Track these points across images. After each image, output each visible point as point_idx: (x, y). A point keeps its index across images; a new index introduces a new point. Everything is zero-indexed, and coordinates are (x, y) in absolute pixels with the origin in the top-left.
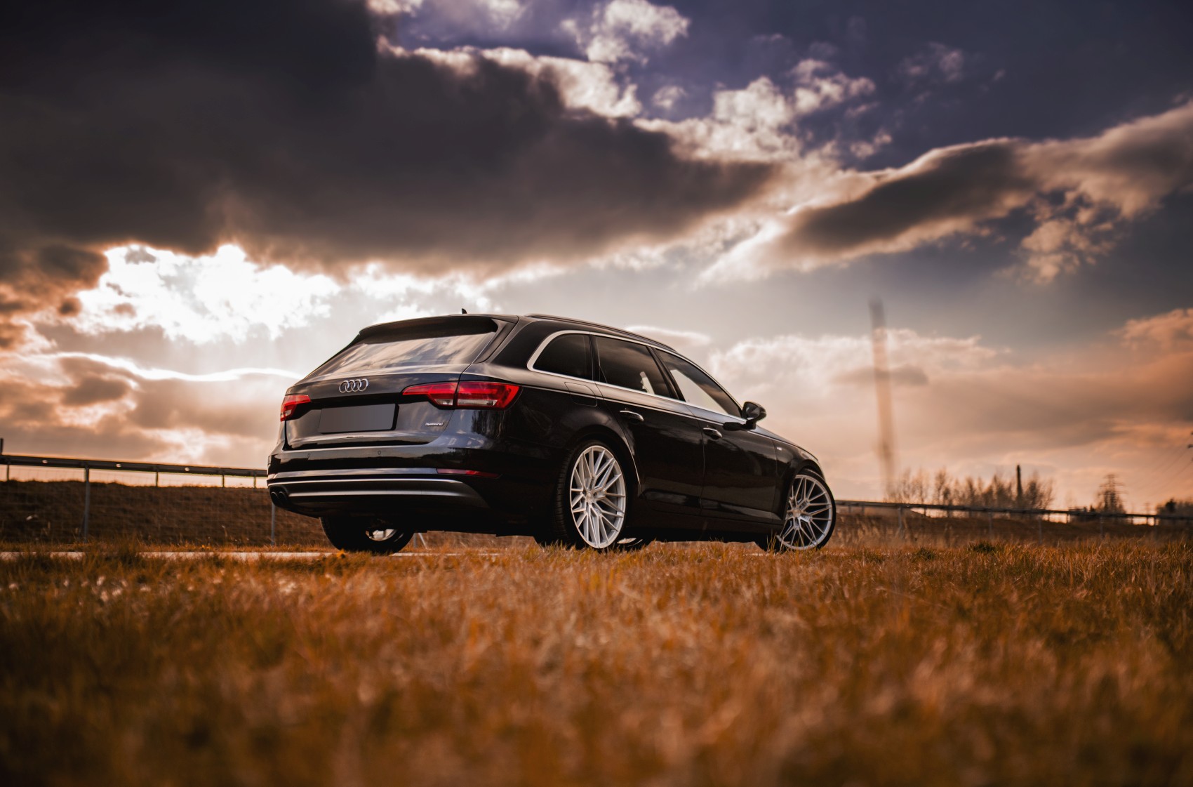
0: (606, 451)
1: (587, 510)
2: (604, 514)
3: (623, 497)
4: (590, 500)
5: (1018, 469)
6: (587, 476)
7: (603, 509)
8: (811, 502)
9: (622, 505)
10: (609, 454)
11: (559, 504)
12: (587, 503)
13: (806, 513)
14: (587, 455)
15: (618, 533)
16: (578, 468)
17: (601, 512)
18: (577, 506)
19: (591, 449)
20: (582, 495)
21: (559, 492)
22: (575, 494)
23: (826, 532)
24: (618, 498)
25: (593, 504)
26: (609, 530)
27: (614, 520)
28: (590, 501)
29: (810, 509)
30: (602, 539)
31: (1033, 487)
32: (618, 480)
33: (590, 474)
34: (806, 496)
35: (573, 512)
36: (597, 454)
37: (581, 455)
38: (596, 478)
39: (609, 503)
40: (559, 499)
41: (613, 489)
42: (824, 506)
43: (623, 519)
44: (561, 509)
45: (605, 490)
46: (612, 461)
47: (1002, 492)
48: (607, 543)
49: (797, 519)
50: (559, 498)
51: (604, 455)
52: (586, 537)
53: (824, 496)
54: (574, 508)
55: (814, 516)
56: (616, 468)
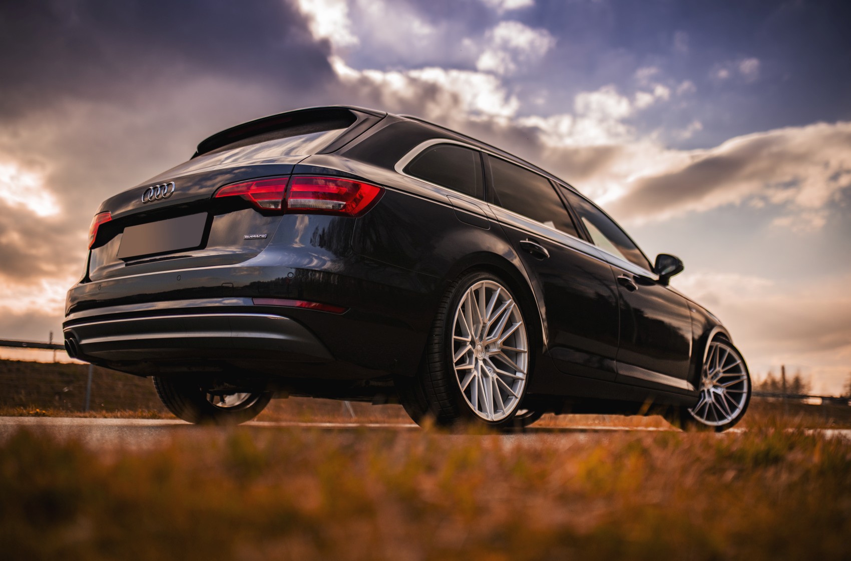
0: (502, 289)
1: (476, 368)
2: (498, 374)
3: (525, 352)
4: (480, 354)
5: (783, 368)
6: (476, 321)
7: (498, 368)
8: (724, 372)
9: (523, 363)
10: (507, 294)
11: (437, 357)
12: (476, 359)
13: (718, 384)
14: (477, 292)
15: (517, 400)
16: (463, 307)
17: (495, 372)
18: (462, 361)
19: (482, 284)
20: (469, 347)
21: (436, 339)
22: (459, 345)
23: (741, 405)
24: (517, 354)
25: (484, 361)
26: (506, 397)
27: (513, 382)
28: (481, 356)
29: (722, 381)
30: (496, 408)
31: (797, 381)
32: (517, 330)
33: (481, 319)
34: (719, 366)
35: (456, 369)
36: (489, 293)
37: (469, 291)
38: (489, 324)
39: (506, 359)
40: (436, 350)
41: (512, 341)
42: (738, 377)
43: (524, 382)
44: (438, 364)
45: (500, 342)
46: (510, 303)
47: (774, 383)
48: (504, 413)
49: (708, 391)
50: (436, 348)
51: (500, 295)
52: (474, 405)
53: (738, 366)
54: (457, 364)
55: (727, 388)
56: (515, 312)
